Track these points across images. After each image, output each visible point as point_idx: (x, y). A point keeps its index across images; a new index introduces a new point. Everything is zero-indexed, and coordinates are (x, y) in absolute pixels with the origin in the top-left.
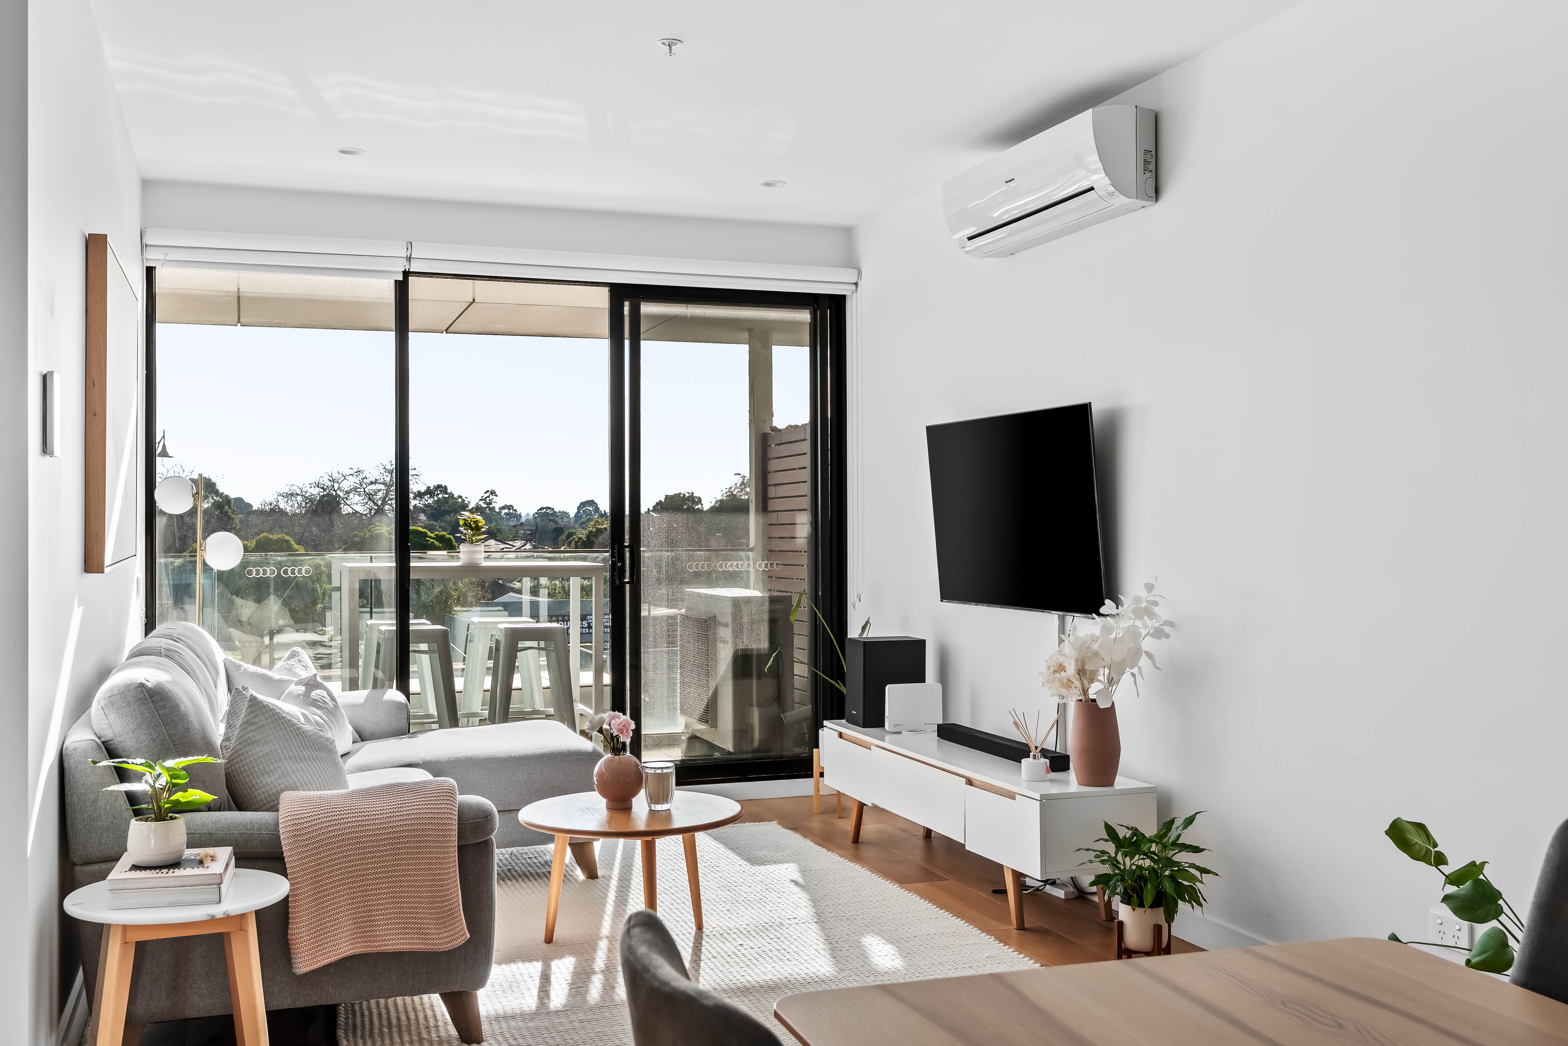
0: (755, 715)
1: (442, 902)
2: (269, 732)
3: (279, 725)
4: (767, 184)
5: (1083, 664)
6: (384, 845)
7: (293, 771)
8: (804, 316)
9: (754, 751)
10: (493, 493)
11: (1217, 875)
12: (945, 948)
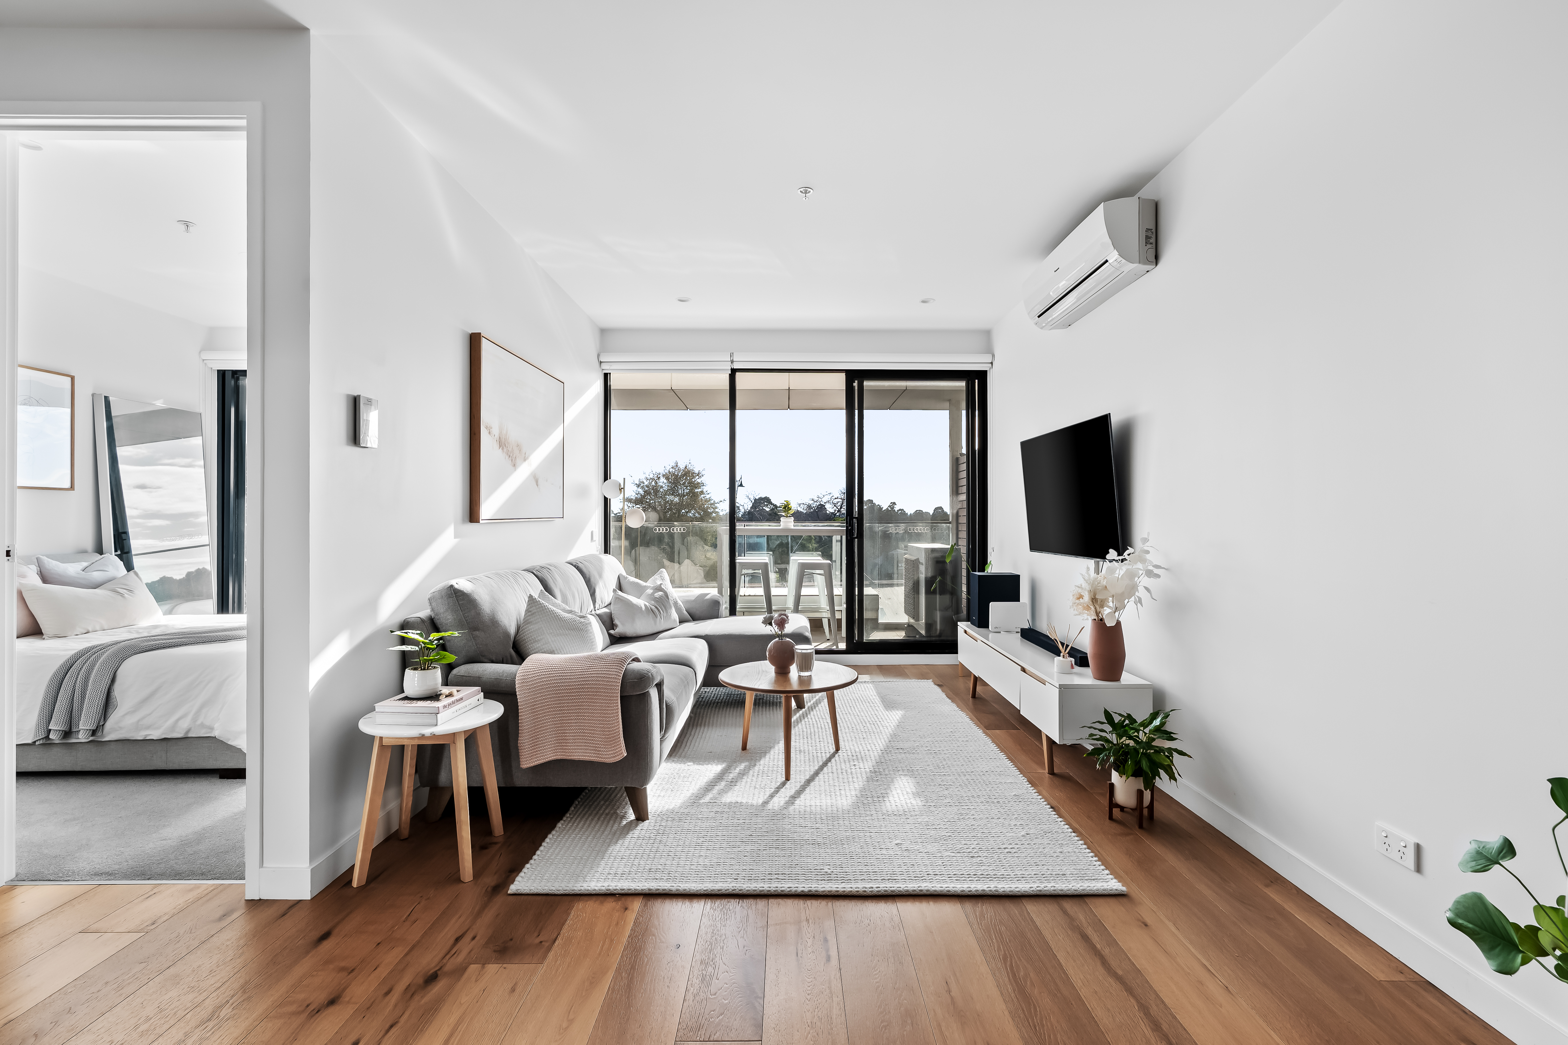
0: (938, 615)
1: (609, 731)
2: (538, 617)
3: (544, 613)
4: (924, 302)
5: (1095, 595)
6: (574, 692)
7: (552, 641)
8: (962, 384)
9: (937, 636)
10: (894, 503)
11: (1191, 757)
12: (988, 783)
